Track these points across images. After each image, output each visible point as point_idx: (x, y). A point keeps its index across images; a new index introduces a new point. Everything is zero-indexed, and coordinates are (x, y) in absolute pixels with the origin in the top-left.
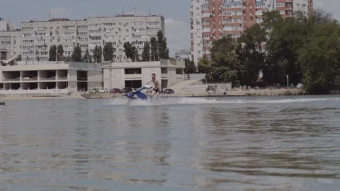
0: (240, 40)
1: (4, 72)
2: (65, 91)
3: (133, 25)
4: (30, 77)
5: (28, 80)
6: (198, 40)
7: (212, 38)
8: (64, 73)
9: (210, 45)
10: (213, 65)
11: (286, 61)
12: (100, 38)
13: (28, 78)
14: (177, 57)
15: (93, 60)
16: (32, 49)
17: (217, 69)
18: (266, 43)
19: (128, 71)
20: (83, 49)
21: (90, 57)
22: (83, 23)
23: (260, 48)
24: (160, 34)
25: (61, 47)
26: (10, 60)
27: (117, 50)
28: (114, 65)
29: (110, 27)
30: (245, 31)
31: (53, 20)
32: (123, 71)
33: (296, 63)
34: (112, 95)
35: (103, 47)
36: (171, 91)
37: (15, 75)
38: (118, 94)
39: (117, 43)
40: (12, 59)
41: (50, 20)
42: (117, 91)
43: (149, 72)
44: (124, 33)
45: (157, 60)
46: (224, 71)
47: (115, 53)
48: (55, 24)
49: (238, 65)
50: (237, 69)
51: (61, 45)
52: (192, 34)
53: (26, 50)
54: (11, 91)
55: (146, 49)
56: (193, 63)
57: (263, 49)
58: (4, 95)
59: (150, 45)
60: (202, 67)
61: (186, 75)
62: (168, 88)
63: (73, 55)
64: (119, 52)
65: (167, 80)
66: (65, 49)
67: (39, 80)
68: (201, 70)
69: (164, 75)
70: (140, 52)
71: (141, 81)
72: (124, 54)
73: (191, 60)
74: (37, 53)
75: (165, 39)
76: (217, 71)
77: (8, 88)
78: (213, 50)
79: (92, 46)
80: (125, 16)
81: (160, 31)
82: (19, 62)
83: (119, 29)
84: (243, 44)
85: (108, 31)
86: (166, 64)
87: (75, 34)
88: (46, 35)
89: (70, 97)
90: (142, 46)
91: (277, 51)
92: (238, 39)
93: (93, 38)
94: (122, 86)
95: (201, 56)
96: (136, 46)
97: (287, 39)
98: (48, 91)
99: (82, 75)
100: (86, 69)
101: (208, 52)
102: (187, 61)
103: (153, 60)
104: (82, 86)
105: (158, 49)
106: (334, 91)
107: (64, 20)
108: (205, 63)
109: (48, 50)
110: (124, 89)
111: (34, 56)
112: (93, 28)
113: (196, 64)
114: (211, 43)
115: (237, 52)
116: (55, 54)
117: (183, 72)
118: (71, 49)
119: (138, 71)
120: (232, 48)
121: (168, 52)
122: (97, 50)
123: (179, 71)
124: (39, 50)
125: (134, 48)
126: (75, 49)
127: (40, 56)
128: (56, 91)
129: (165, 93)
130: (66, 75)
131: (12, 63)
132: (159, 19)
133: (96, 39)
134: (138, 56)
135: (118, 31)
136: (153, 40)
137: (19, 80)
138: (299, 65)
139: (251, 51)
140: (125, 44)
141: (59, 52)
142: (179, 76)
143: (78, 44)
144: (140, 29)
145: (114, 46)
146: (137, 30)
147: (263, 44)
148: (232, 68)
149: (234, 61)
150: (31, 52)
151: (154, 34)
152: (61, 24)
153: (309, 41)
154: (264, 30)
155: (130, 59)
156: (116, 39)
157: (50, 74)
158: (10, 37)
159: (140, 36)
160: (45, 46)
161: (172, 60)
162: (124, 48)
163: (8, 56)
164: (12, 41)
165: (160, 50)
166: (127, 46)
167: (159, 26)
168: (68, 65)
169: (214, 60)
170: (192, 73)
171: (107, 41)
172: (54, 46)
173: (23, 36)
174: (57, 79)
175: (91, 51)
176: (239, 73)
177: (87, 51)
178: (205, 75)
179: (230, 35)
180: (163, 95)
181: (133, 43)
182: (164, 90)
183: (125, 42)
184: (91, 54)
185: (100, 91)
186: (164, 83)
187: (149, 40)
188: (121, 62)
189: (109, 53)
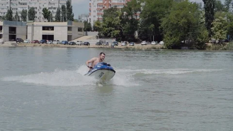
0: (123, 10)
2: (0, 40)
6: (94, 8)
7: (104, 7)
9: (102, 12)
10: (104, 26)
11: (153, 25)
12: (26, 4)
14: (80, 18)
15: (21, 19)
17: (107, 29)
18: (140, 13)
19: (44, 28)
20: (14, 11)
21: (19, 17)
23: (136, 16)
24: (69, 4)
28: (35, 23)
30: (126, 4)
32: (41, 28)
33: (160, 27)
34: (33, 44)
35: (28, 10)
36: (74, 44)
38: (37, 44)
39: (38, 8)
42: (36, 42)
43: (60, 31)
45: (65, 21)
46: (111, 31)
47: (36, 15)
49: (121, 27)
50: (120, 29)
52: (90, 4)
55: (58, 13)
56: (90, 24)
57: (138, 17)
59: (61, 10)
60: (96, 27)
61: (85, 32)
62: (72, 41)
63: (7, 15)
64: (39, 14)
65: (71, 36)
66: (1, 11)
68: (96, 29)
69: (70, 32)
70: (54, 15)
71: (53, 35)
72: (42, 16)
73: (89, 22)
75: (72, 7)
76: (107, 31)
78: (104, 16)
79: (20, 10)
81: (68, 1)
84: (125, 13)
86: (71, 24)
87: (9, 1)
89: (4, 45)
90: (55, 11)
91: (147, 18)
92: (121, 9)
93: (21, 4)
94: (40, 39)
95: (96, 19)
96: (51, 10)
97: (154, 10)
99: (13, 30)
100: (14, 26)
101: (100, 17)
102: (86, 23)
103: (62, 21)
104: (12, 37)
105: (66, 14)
106: (184, 48)
108: (98, 24)
110: (42, 40)
113: (92, 25)
114: (103, 10)
115: (121, 18)
117: (83, 31)
118: (6, 11)
119: (52, 28)
120: (117, 15)
121: (73, 16)
122: (24, 12)
123: (80, 30)
125: (50, 12)
126: (8, 11)
129: (70, 44)
130: (1, 29)
133: (24, 4)
134: (52, 17)
136: (63, 7)
138: (162, 29)
139: (130, 18)
140: (43, 9)
142: (80, 33)
143: (11, 8)
145: (36, 10)
147: (138, 13)
148: (116, 29)
149: (118, 24)
151: (64, 3)
153: (169, 13)
154: (139, 4)
155: (46, 20)
156: (37, 6)
159: (54, 4)
161: (77, 21)
162: (42, 12)
165: (68, 14)
166: (45, 10)
168: (3, 22)
169: (104, 23)
170: (89, 31)
171: (31, 6)
175: (20, 12)
176: (121, 33)
177: (17, 13)
178: (97, 32)
179: (117, 6)
180: (68, 46)
181: (49, 8)
182: (69, 42)
183: (43, 8)
184: (20, 15)
185: (25, 41)
186: (69, 37)
187: (61, 7)
188: (40, 21)
189: (32, 14)
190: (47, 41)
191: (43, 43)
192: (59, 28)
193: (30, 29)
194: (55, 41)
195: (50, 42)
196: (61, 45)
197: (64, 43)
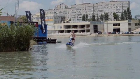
1: (64, 26)
2: (89, 33)
3: (117, 5)
4: (75, 28)
5: (74, 29)
8: (88, 26)
12: (103, 11)
13: (74, 28)
14: (135, 18)
15: (100, 20)
16: (75, 16)
19: (114, 25)
20: (96, 16)
22: (96, 5)
24: (128, 9)
25: (87, 15)
26: (67, 21)
27: (110, 16)
28: (109, 22)
29: (107, 6)
31: (84, 4)
32: (112, 25)
34: (108, 35)
35: (104, 15)
36: (132, 33)
37: (69, 27)
38: (110, 34)
39: (110, 13)
40: (67, 20)
41: (83, 4)
42: (110, 33)
43: (124, 26)
44: (113, 8)
45: (127, 20)
47: (109, 17)
48: (84, 6)
51: (87, 14)
53: (73, 17)
54: (67, 34)
55: (122, 15)
58: (64, 35)
59: (124, 13)
63: (92, 18)
64: (111, 16)
65: (131, 28)
66: (88, 16)
67: (78, 29)
69: (130, 26)
70: (120, 16)
71: (120, 29)
72: (113, 17)
74: (77, 17)
75: (130, 11)
77: (66, 32)
79: (100, 14)
80: (113, 1)
81: (128, 8)
82: (70, 22)
83: (111, 7)
85: (106, 8)
86: (131, 22)
87: (93, 10)
88: (81, 10)
89: (91, 35)
90: (120, 14)
93: (100, 11)
94: (112, 31)
96: (118, 14)
98: (82, 33)
99: (96, 27)
100: (97, 24)
102: (139, 20)
103: (125, 20)
104: (96, 31)
107: (88, 4)
109: (82, 16)
110: (113, 32)
111: (76, 19)
112: (100, 7)
116: (85, 18)
117: (138, 25)
118: (91, 15)
119: (119, 24)
121: (131, 16)
122: (102, 16)
123: (136, 25)
124: (78, 16)
125: (117, 15)
126: (93, 15)
127: (79, 19)
128: (85, 33)
129: (130, 34)
130: (89, 27)
131: (67, 22)
132: (128, 3)
134: (119, 18)
135: (110, 8)
136: (125, 11)
137: (70, 29)
141: (86, 17)
142: (136, 26)
143: (94, 14)
144: (120, 7)
145: (109, 14)
146: (118, 7)
150: (75, 17)
151: (126, 9)
152: (87, 5)
155: (115, 20)
156: (109, 11)
157: (83, 26)
158: (67, 11)
159: (119, 10)
160: (81, 15)
161: (134, 19)
163: (66, 19)
164: (68, 13)
165: (128, 15)
166: (114, 14)
167: (127, 5)
168: (90, 22)
171: (106, 12)
172: (84, 15)
173: (72, 11)
174: (85, 29)
177: (98, 16)
180: (129, 35)
181: (117, 13)
182: (130, 33)
183: (113, 12)
184: (99, 17)
185: (103, 33)
186: (130, 30)
187: (123, 11)
188: (112, 21)
189: (106, 17)
190: (116, 32)
191: (114, 34)
192: (123, 24)
193: (105, 25)
194: (121, 32)
195: (118, 33)
196: (125, 35)
197: (126, 33)
